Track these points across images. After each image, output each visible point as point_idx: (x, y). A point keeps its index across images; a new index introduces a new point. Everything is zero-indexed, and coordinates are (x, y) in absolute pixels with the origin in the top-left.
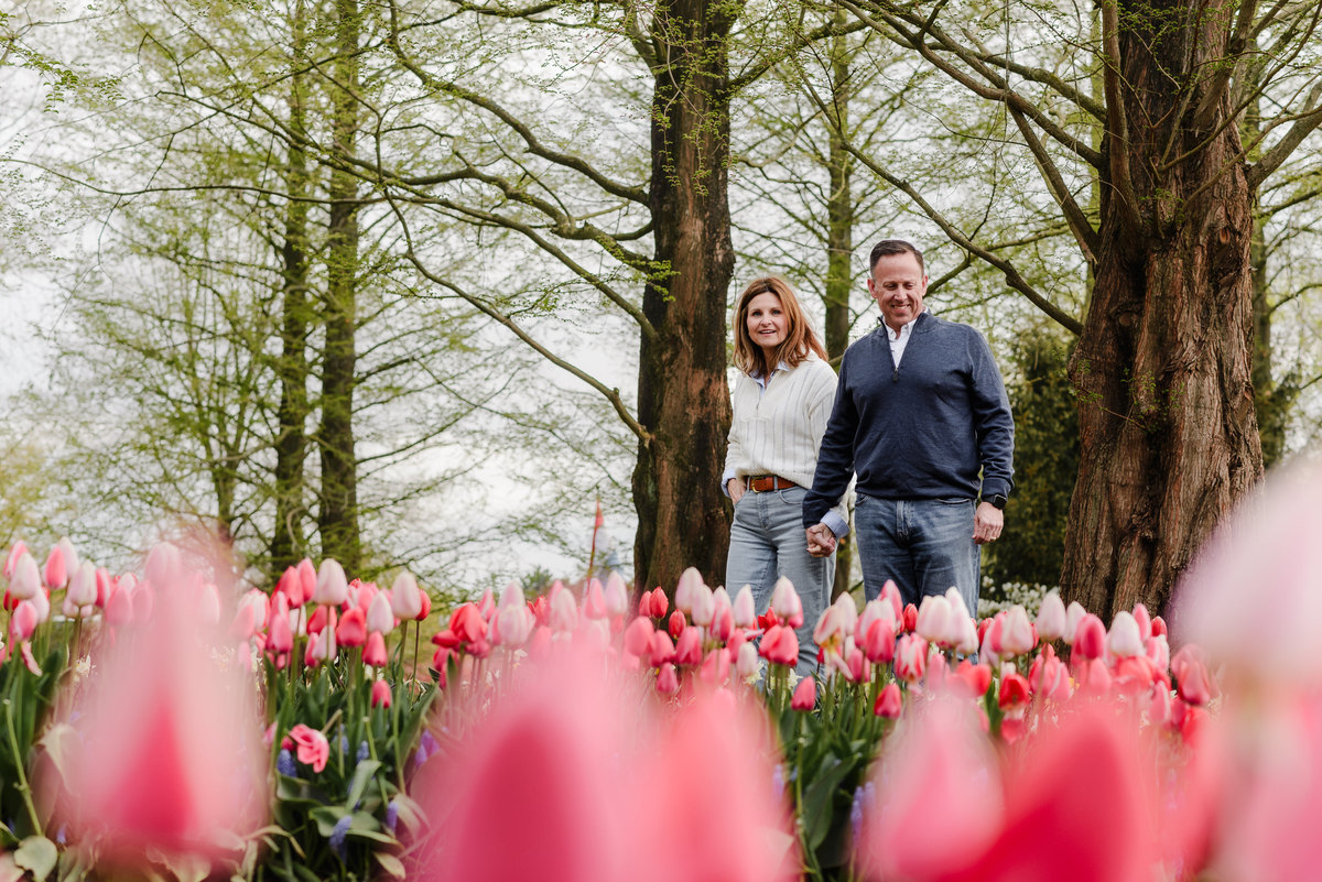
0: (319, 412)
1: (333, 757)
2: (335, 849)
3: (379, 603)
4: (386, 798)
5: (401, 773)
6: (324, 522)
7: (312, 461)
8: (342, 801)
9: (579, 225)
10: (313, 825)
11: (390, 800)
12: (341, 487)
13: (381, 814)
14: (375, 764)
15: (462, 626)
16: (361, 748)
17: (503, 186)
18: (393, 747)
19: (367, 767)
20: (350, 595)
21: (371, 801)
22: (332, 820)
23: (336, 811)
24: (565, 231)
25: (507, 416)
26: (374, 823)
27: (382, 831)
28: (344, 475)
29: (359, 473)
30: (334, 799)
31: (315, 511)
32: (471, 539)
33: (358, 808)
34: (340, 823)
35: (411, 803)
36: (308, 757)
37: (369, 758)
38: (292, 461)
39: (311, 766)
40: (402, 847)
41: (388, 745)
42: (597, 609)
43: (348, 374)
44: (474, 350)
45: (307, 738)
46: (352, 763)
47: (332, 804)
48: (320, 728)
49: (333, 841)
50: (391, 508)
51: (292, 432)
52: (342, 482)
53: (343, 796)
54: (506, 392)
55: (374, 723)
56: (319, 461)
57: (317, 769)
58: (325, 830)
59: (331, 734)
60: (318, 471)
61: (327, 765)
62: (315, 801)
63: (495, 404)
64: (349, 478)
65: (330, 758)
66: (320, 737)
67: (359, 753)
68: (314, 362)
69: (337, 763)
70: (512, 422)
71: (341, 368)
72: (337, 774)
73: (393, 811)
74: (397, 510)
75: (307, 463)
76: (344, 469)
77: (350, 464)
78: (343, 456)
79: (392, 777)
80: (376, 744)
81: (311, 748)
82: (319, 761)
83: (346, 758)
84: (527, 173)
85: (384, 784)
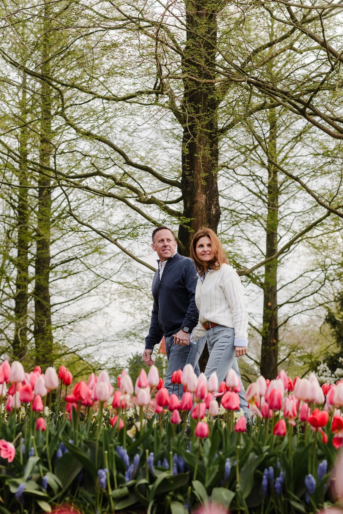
0: (34, 282)
1: (17, 456)
2: (18, 499)
3: (40, 381)
4: (42, 474)
5: (50, 462)
6: (36, 333)
7: (31, 304)
8: (21, 476)
9: (149, 197)
10: (7, 487)
11: (44, 475)
12: (44, 318)
13: (40, 482)
14: (37, 459)
15: (79, 392)
16: (31, 450)
17: (114, 179)
18: (46, 450)
19: (33, 460)
20: (26, 377)
21: (35, 476)
22: (16, 485)
23: (19, 481)
24: (142, 200)
25: (120, 283)
26: (36, 486)
27: (40, 490)
28: (45, 312)
29: (53, 310)
30: (18, 475)
31: (32, 328)
32: (104, 341)
33: (29, 479)
34: (20, 486)
35: (55, 477)
36: (5, 455)
37: (34, 455)
38: (22, 305)
39: (7, 459)
40: (50, 498)
41: (44, 449)
43: (47, 265)
44: (105, 254)
45: (5, 446)
46: (26, 457)
47: (17, 477)
48: (11, 441)
49: (17, 495)
50: (68, 326)
51: (22, 292)
52: (44, 315)
53: (22, 474)
54: (119, 273)
55: (37, 440)
56: (34, 305)
57: (10, 461)
58: (13, 490)
59: (17, 446)
60: (34, 309)
61: (15, 459)
62: (9, 476)
63: (114, 279)
64: (48, 313)
65: (16, 455)
66: (11, 446)
67: (30, 453)
68: (32, 260)
69: (19, 457)
70: (121, 286)
71: (44, 262)
72: (19, 463)
73: (45, 480)
74: (70, 327)
75: (29, 305)
76: (45, 309)
77: (48, 307)
78: (45, 303)
79: (46, 464)
80: (38, 449)
81: (7, 451)
82: (10, 457)
83: (24, 455)
84: (125, 173)
85: (42, 467)
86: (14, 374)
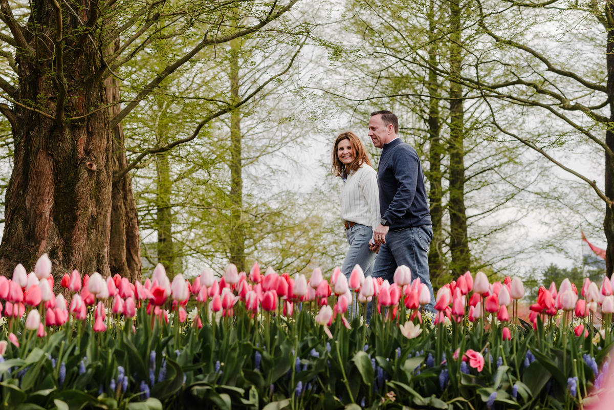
0: (448, 195)
1: (486, 364)
2: (489, 408)
3: (503, 291)
4: (512, 383)
5: (518, 371)
6: (453, 247)
8: (492, 384)
10: (479, 397)
11: (514, 384)
12: (460, 230)
13: (510, 391)
14: (506, 368)
15: (544, 301)
16: (499, 360)
17: (535, 87)
18: (514, 359)
19: (503, 369)
21: (505, 385)
22: (487, 394)
23: (489, 390)
24: (566, 107)
25: (537, 194)
26: (507, 395)
27: (511, 399)
28: (461, 224)
29: (468, 222)
30: (487, 384)
31: (448, 241)
32: (521, 252)
33: (499, 388)
34: (491, 395)
35: (524, 385)
36: (474, 365)
37: (503, 364)
38: (436, 218)
39: (476, 369)
40: (520, 406)
41: (512, 358)
42: (608, 292)
43: (461, 177)
44: (521, 164)
45: (474, 356)
46: (495, 367)
47: (487, 387)
48: (479, 351)
49: (488, 404)
50: (483, 239)
51: (437, 205)
52: (460, 228)
53: (491, 383)
54: (536, 182)
55: (505, 347)
56: (449, 217)
57: (479, 370)
58: (484, 399)
59: (484, 354)
60: (449, 223)
61: (484, 368)
62: (479, 385)
63: (531, 188)
64: (464, 226)
65: (485, 365)
66: (479, 355)
67: (498, 362)
68: (445, 172)
69: (488, 367)
70: (539, 196)
71: (458, 174)
72: (488, 372)
73: (515, 389)
74: (486, 239)
75: (443, 219)
76: (461, 221)
77: (464, 219)
78: (461, 215)
79: (514, 373)
80: (506, 358)
81: (476, 360)
82: (480, 366)
83: (492, 365)
84: (545, 80)
85: (511, 377)
86: (479, 285)
